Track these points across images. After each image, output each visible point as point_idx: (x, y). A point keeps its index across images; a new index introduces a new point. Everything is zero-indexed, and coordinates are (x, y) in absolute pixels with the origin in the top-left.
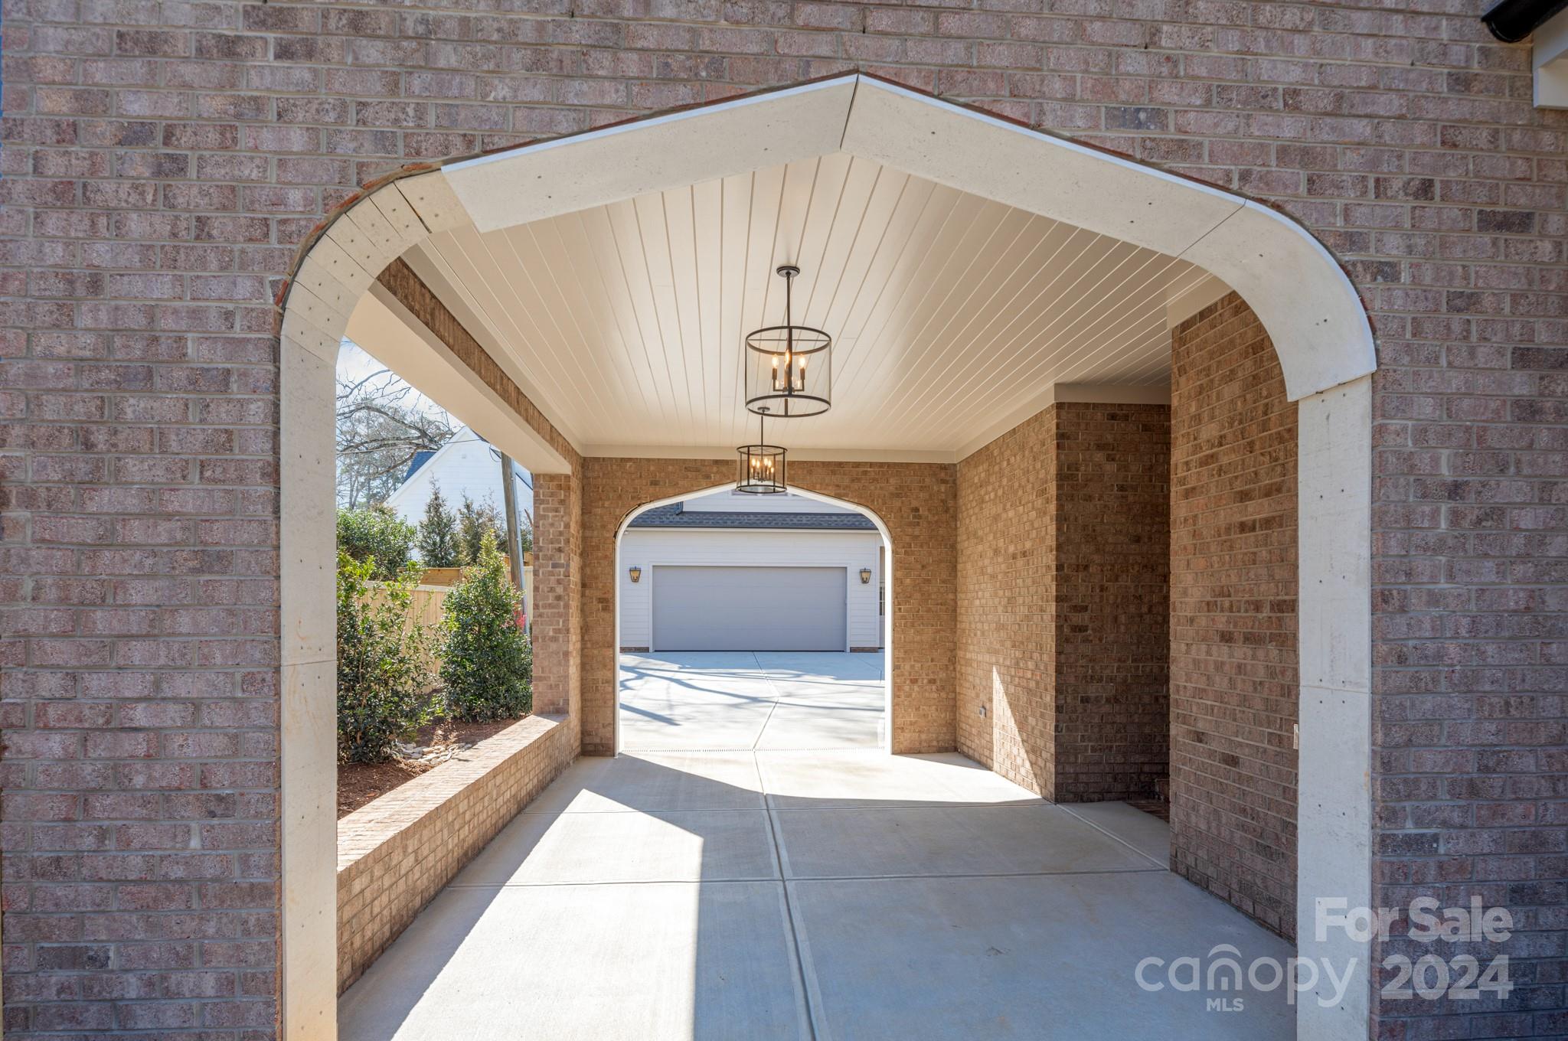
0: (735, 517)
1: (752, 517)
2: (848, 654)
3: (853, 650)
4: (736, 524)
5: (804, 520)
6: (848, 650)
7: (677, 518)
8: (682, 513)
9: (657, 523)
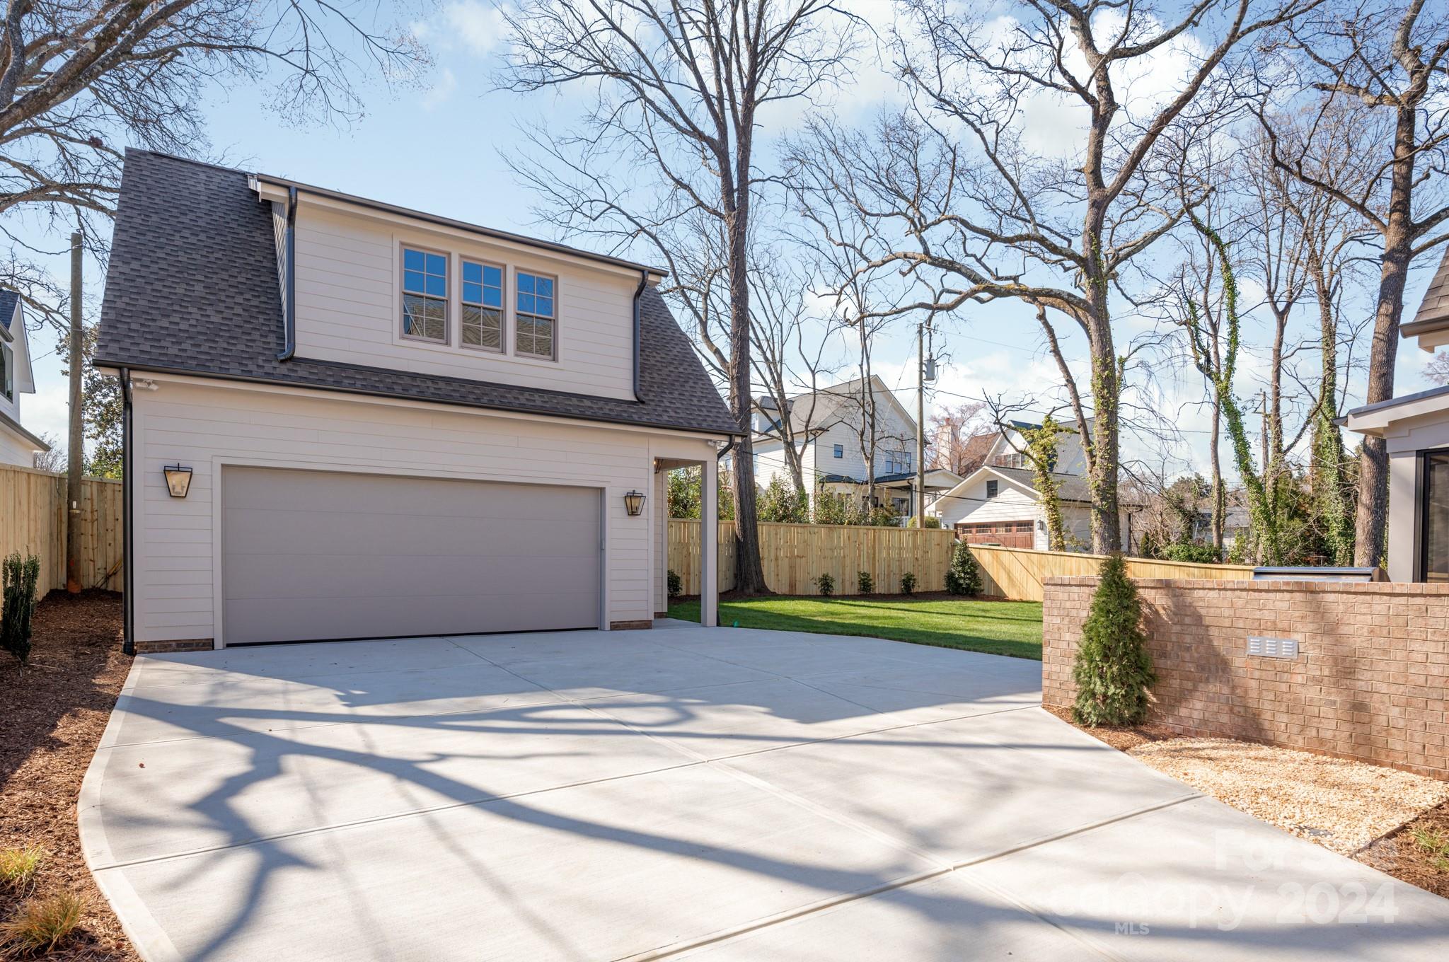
0: (407, 381)
1: (441, 385)
2: (607, 636)
3: (616, 626)
4: (414, 392)
5: (538, 400)
6: (607, 627)
7: (283, 369)
8: (291, 359)
9: (235, 370)
